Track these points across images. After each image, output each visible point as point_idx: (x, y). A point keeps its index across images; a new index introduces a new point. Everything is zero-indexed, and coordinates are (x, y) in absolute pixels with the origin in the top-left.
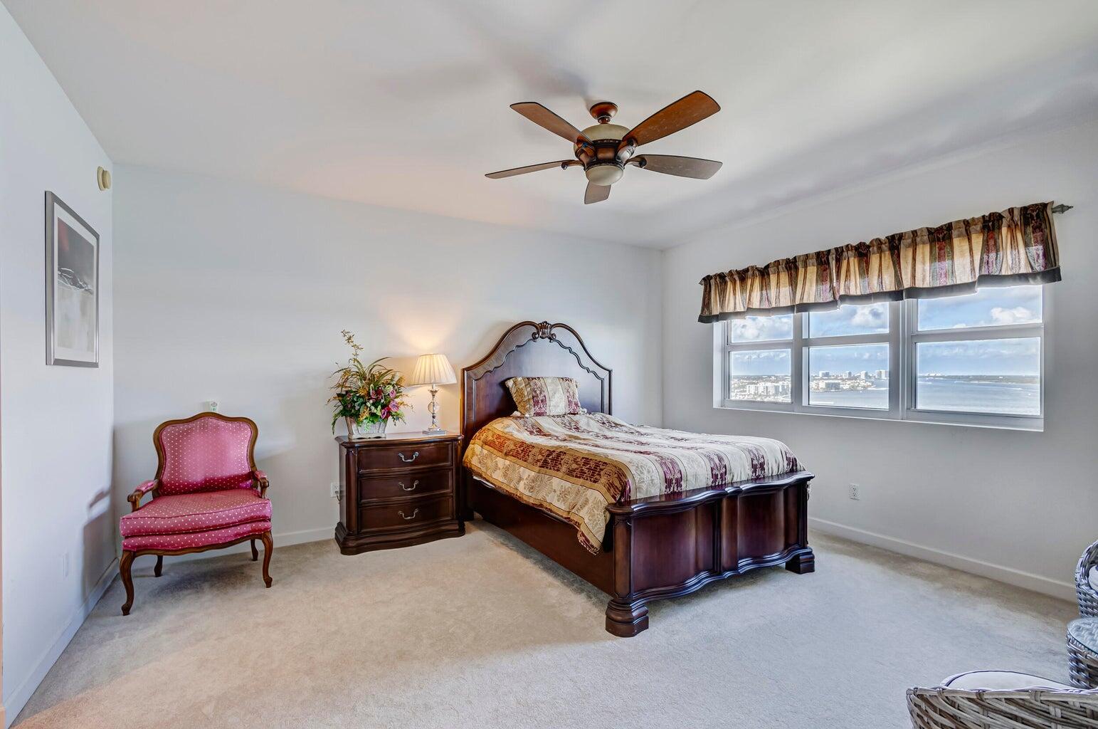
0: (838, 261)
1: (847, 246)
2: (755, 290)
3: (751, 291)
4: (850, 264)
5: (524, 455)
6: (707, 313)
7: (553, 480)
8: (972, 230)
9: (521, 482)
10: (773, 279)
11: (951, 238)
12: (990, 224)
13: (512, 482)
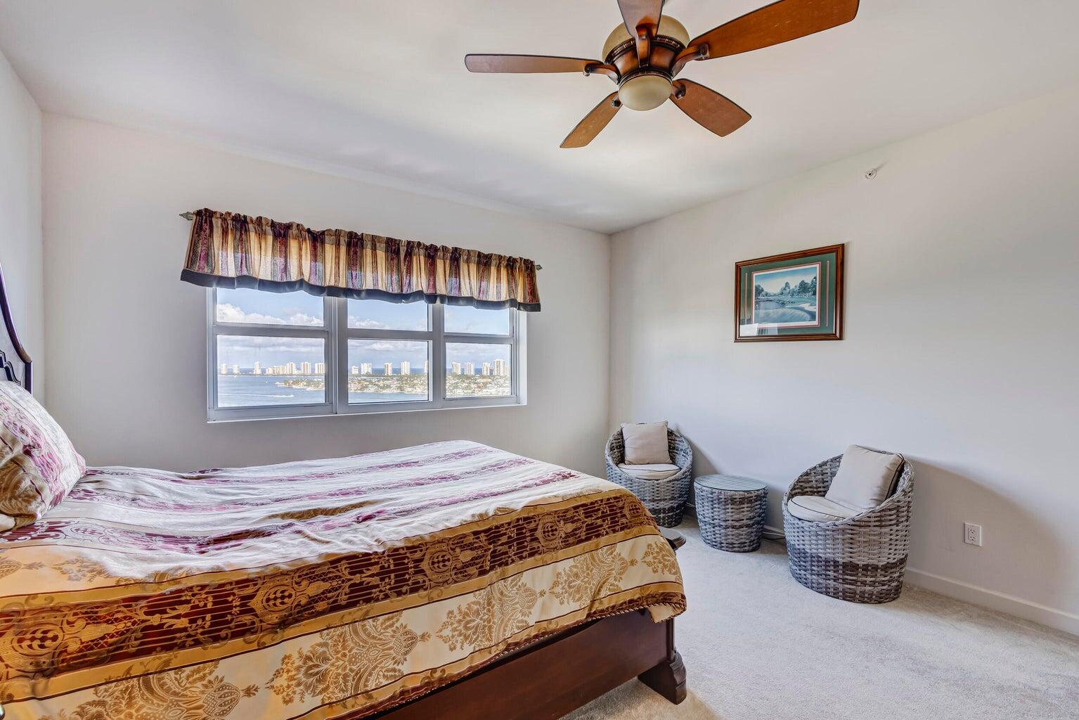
0: (409, 254)
1: (419, 243)
2: (303, 257)
3: (300, 256)
4: (419, 261)
5: (401, 580)
6: (207, 271)
7: (526, 578)
8: (502, 265)
9: (419, 647)
10: (329, 250)
11: (490, 266)
12: (511, 264)
13: (370, 674)
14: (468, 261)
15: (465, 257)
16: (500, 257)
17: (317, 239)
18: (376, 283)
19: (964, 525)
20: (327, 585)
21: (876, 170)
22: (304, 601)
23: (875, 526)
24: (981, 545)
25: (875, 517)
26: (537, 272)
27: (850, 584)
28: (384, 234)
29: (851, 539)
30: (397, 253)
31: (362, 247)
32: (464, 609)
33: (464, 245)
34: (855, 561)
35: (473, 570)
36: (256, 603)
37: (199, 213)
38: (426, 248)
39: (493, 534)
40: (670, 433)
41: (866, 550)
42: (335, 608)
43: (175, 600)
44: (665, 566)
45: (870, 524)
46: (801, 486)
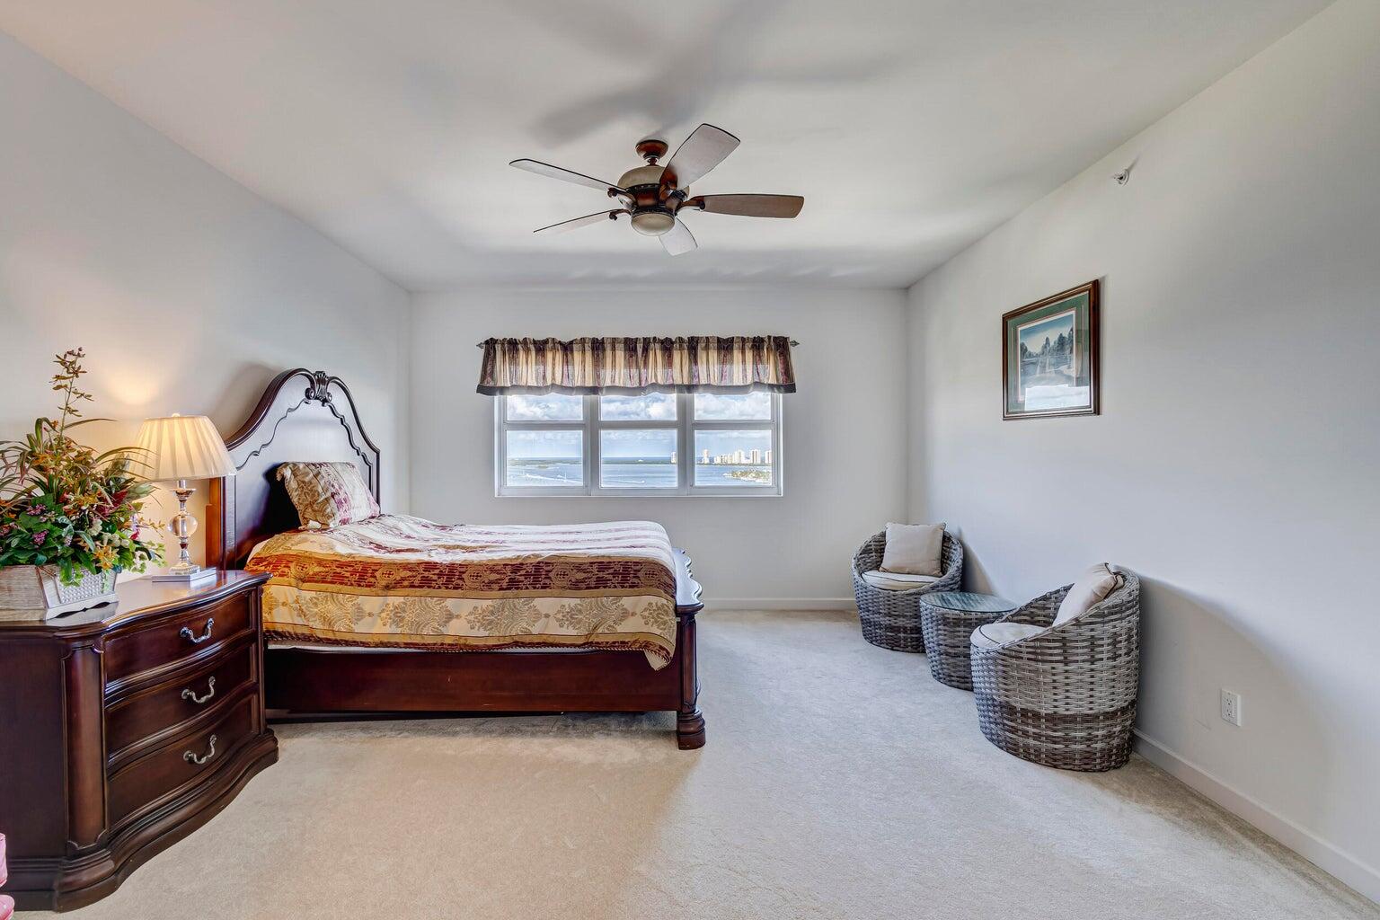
0: (646, 350)
1: (655, 338)
2: (557, 365)
3: (554, 364)
4: (657, 355)
5: (449, 580)
6: (491, 384)
7: (537, 602)
8: (746, 347)
9: (454, 621)
10: (577, 356)
11: (732, 349)
12: (757, 344)
13: (424, 626)
14: (707, 348)
15: (704, 345)
16: (743, 340)
17: (567, 348)
18: (613, 380)
19: (1221, 691)
20: (410, 574)
21: (1128, 171)
22: (398, 578)
23: (1029, 659)
24: (1239, 724)
25: (1027, 647)
26: (792, 350)
27: (1010, 731)
28: (621, 335)
29: (1004, 672)
30: (635, 350)
31: (604, 350)
32: (484, 607)
33: (701, 333)
34: (1012, 701)
35: (496, 586)
36: (377, 574)
37: (487, 342)
38: (662, 342)
39: (517, 568)
40: (946, 539)
41: (1022, 688)
42: (412, 586)
43: (348, 565)
44: (656, 622)
45: (1021, 655)
46: (1032, 612)
